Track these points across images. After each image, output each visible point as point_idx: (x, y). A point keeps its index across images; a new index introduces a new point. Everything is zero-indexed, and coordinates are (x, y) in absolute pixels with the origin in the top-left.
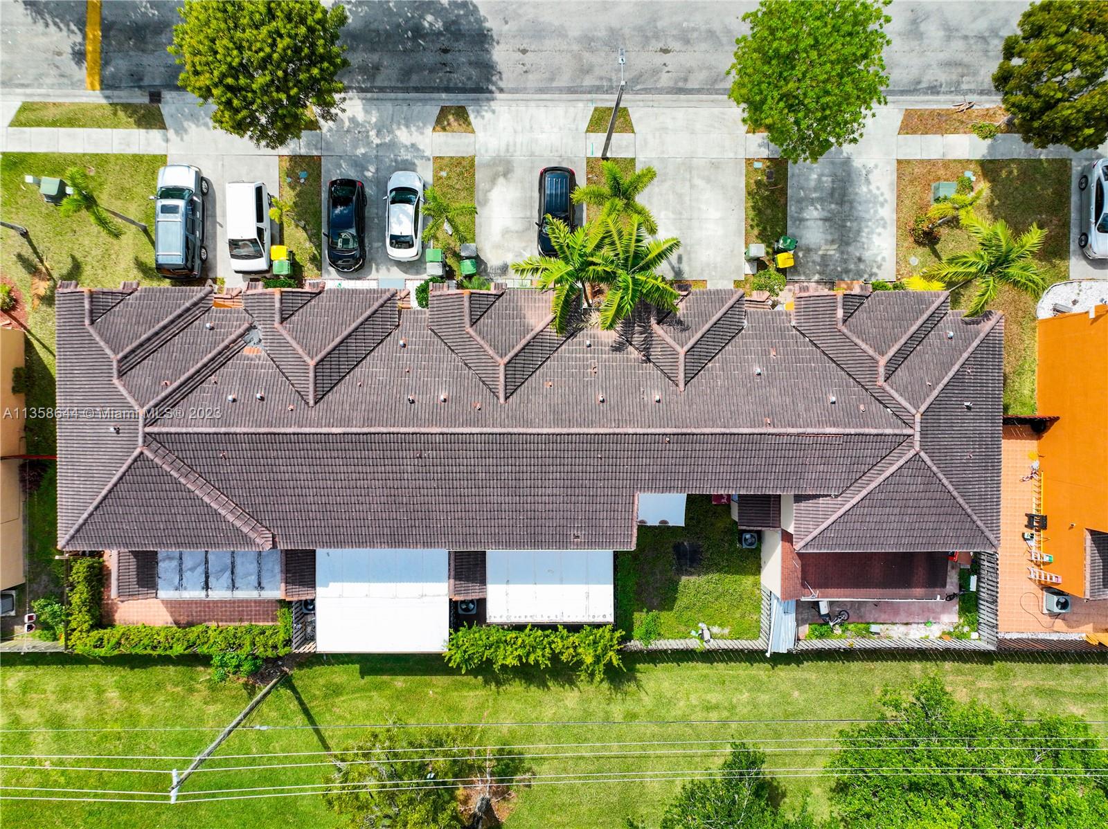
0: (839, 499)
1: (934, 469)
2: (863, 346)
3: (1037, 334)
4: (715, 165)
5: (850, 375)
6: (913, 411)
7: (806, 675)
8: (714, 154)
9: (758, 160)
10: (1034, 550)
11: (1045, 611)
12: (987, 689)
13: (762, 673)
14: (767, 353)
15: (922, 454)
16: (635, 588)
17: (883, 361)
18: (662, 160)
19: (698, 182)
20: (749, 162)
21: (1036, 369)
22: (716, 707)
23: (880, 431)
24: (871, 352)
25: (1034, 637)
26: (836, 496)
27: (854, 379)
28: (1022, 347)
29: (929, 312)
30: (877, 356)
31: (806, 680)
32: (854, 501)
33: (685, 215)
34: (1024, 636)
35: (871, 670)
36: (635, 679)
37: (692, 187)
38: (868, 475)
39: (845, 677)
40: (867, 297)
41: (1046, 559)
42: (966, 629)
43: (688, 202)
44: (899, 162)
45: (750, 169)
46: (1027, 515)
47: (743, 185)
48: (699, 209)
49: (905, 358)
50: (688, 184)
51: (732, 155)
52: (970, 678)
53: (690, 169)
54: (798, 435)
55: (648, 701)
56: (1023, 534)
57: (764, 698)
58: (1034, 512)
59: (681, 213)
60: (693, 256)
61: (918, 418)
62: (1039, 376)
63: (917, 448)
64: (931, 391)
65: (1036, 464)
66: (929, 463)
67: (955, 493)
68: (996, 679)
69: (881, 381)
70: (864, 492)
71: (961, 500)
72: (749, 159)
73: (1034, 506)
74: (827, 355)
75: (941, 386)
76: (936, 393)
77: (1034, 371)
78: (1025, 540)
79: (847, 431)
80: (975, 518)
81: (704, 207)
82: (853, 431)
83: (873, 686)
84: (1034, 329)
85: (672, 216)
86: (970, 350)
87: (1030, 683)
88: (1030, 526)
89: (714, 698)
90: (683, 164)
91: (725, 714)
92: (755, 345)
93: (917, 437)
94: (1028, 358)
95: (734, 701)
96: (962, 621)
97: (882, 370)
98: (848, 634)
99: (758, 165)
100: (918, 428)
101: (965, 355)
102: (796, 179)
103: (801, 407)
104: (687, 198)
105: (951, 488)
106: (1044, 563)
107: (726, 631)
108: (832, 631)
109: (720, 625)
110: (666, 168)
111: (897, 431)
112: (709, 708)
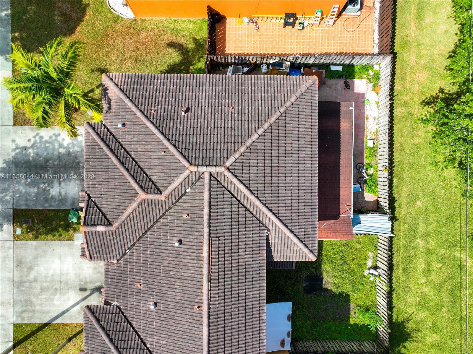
0: (270, 228)
1: (242, 149)
2: (129, 210)
3: (147, 18)
4: (19, 264)
5: (157, 221)
6: (187, 172)
7: (404, 195)
8: (11, 264)
9: (15, 231)
10: (310, 22)
11: (359, 13)
12: (416, 57)
13: (402, 228)
14: (139, 292)
15: (228, 164)
16: (337, 323)
17: (143, 196)
18: (15, 304)
19: (32, 276)
20: (16, 238)
21: (173, 19)
22: (428, 264)
23: (206, 204)
24: (134, 205)
25: (377, 21)
26: (268, 230)
27: (161, 217)
28: (156, 30)
29: (102, 144)
30: (138, 200)
31: (408, 195)
32: (273, 218)
33: (57, 286)
34: (377, 28)
35: (401, 146)
36: (403, 322)
37: (35, 281)
38: (248, 207)
39: (406, 166)
40: (90, 197)
41: (319, 14)
42: (371, 73)
43: (48, 284)
44: (15, 124)
45: (21, 237)
46: (285, 27)
47: (34, 243)
48: (53, 275)
49: (142, 169)
50: (33, 284)
51: (11, 251)
52: (408, 70)
53: (21, 283)
54: (209, 280)
55: (422, 315)
56: (299, 30)
57: (421, 228)
58: (283, 21)
59: (56, 289)
60: (88, 280)
61: (193, 169)
62: (178, 17)
63: (222, 169)
64: (169, 152)
65: (246, 20)
66: (237, 155)
67: (266, 126)
68: (409, 51)
69: (161, 197)
70: (264, 209)
71: (272, 120)
72: (14, 238)
73: (278, 21)
74: (140, 238)
75: (165, 142)
76: (171, 148)
77: (175, 21)
78: (303, 28)
79: (206, 236)
80: (288, 104)
81: (51, 272)
82: (206, 230)
83: (414, 144)
84: (143, 21)
85: (58, 296)
86: (134, 109)
87: (412, 25)
88: (293, 24)
89: (421, 265)
90: (18, 287)
91: (434, 257)
92: (132, 301)
93: (212, 169)
94: (165, 25)
95: (423, 250)
96: (365, 76)
97: (151, 197)
98: (373, 163)
99: (19, 231)
100: (202, 169)
101: (139, 114)
102: (29, 203)
103: (185, 273)
104: (45, 284)
105: (261, 131)
106: (322, 15)
107: (371, 254)
108: (371, 175)
109: (366, 259)
110: (21, 301)
111: (207, 188)
112: (428, 270)
